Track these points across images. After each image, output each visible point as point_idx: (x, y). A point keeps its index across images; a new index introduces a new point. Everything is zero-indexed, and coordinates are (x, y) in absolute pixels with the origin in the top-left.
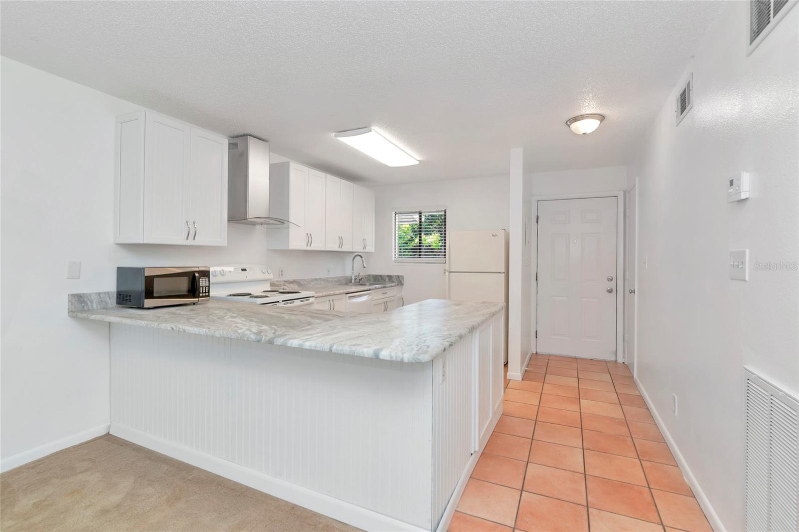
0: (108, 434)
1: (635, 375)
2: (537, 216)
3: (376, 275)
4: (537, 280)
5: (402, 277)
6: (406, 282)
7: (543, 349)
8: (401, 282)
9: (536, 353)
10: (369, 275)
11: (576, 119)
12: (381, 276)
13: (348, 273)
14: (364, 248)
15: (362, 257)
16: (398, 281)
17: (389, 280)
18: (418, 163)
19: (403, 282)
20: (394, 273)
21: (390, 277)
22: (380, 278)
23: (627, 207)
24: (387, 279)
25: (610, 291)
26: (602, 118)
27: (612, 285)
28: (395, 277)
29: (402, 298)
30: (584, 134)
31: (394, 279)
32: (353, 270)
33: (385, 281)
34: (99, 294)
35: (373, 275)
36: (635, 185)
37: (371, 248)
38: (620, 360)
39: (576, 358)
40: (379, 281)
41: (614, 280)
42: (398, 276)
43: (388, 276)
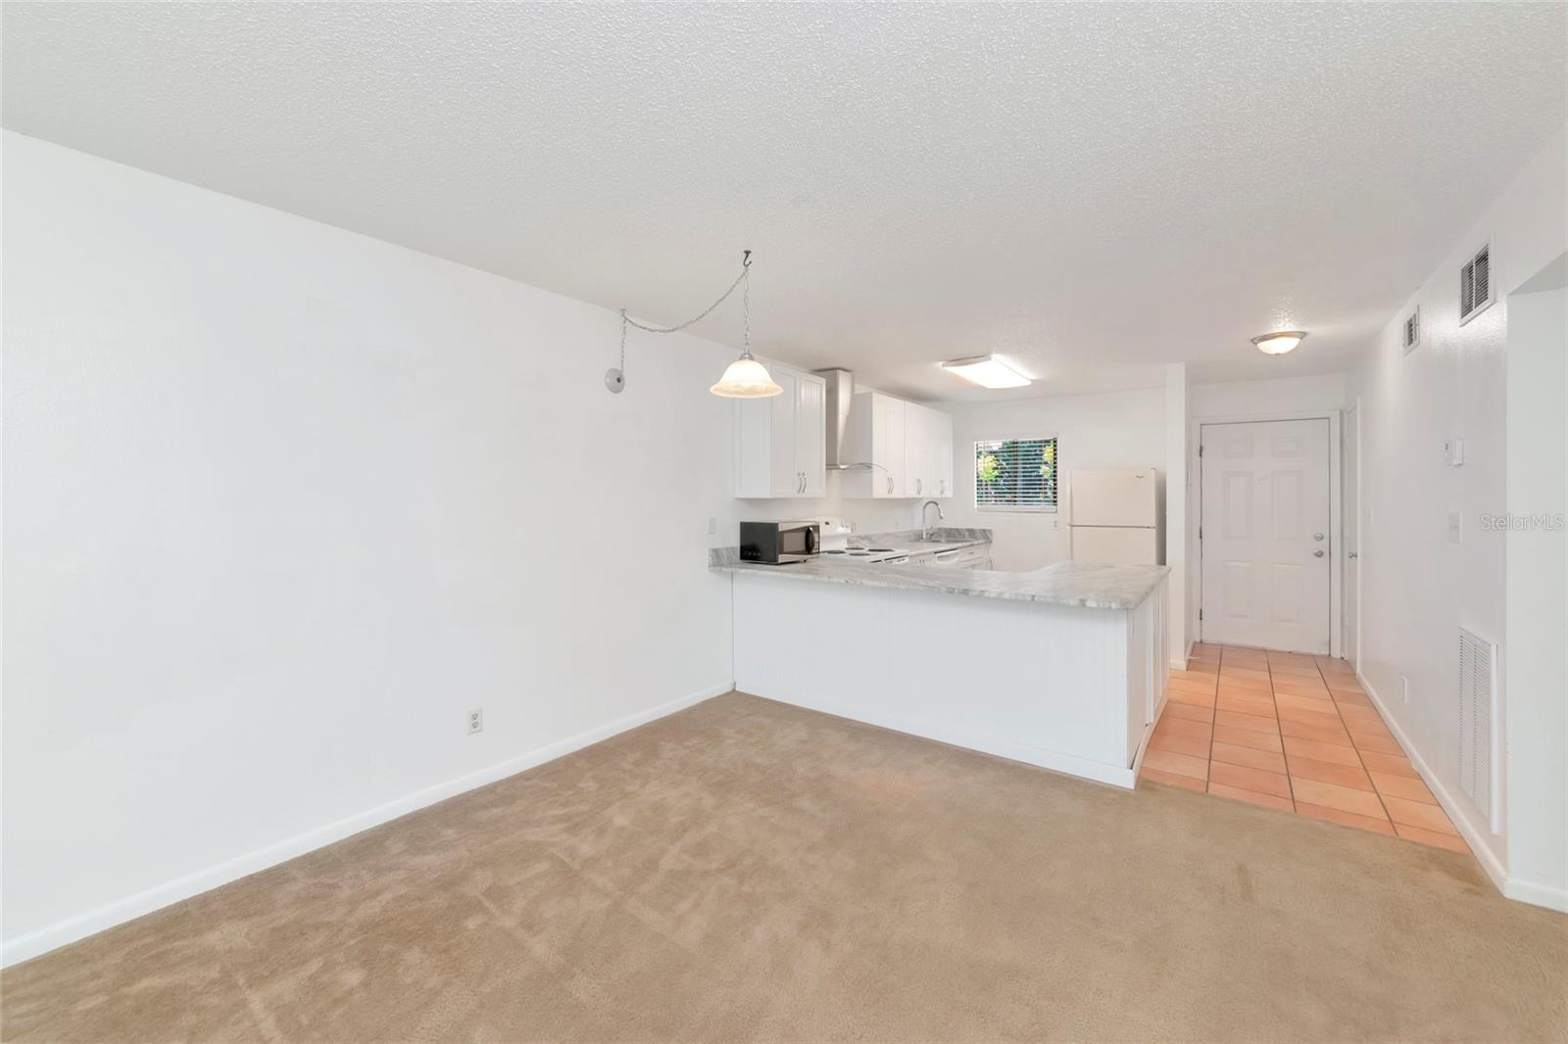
0: (734, 690)
1: (1359, 670)
2: (1201, 447)
3: (951, 529)
4: (1201, 537)
5: (990, 531)
6: (994, 539)
7: (1210, 637)
8: (989, 539)
9: (1201, 642)
10: (940, 529)
11: (1265, 338)
12: (957, 530)
13: (918, 525)
14: (941, 491)
15: (937, 504)
16: (986, 536)
17: (972, 536)
18: (1029, 383)
19: (991, 538)
20: (975, 526)
21: (971, 532)
22: (956, 533)
23: (1345, 432)
24: (967, 534)
25: (1319, 555)
26: (1302, 335)
27: (1323, 546)
28: (979, 532)
30: (1277, 354)
31: (979, 535)
32: (924, 522)
33: (964, 536)
34: (727, 549)
35: (945, 529)
36: (1355, 408)
37: (949, 494)
38: (1336, 654)
39: (1265, 651)
40: (954, 537)
41: (1326, 540)
42: (984, 531)
43: (968, 530)
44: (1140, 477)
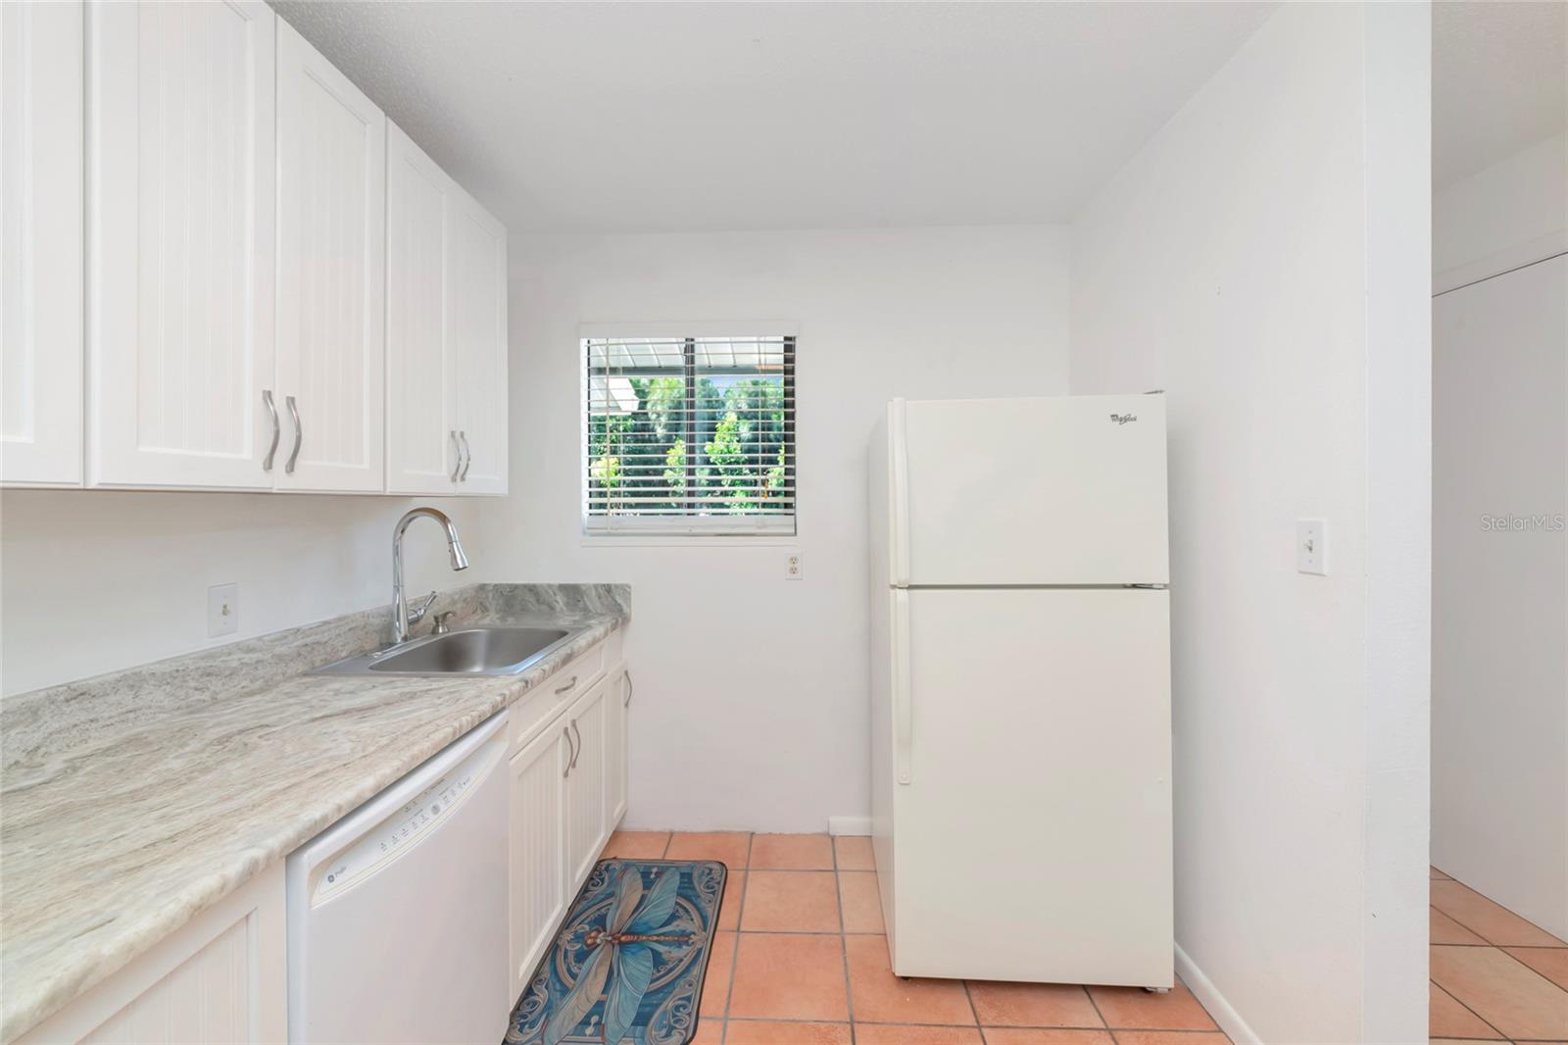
3: (515, 588)
5: (625, 590)
6: (637, 609)
8: (621, 610)
10: (482, 587)
12: (532, 589)
14: (459, 474)
15: (443, 519)
16: (608, 605)
17: (567, 604)
19: (626, 609)
20: (587, 576)
21: (573, 593)
22: (530, 598)
24: (560, 601)
28: (594, 593)
29: (626, 673)
31: (593, 602)
32: (398, 581)
33: (552, 608)
35: (498, 589)
37: (489, 477)
42: (608, 588)
43: (563, 588)
44: (1125, 420)
